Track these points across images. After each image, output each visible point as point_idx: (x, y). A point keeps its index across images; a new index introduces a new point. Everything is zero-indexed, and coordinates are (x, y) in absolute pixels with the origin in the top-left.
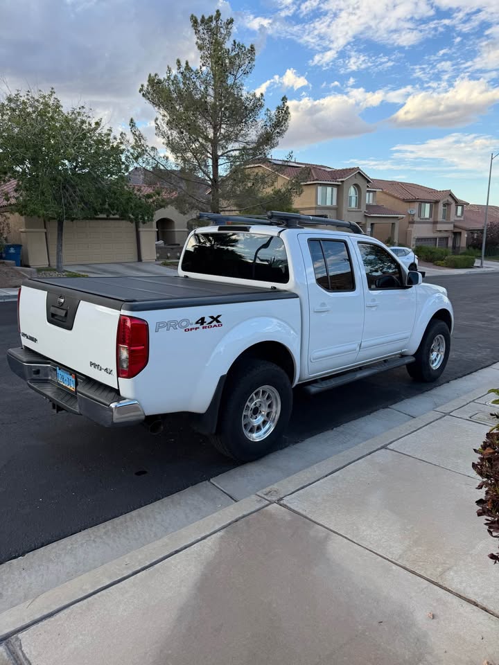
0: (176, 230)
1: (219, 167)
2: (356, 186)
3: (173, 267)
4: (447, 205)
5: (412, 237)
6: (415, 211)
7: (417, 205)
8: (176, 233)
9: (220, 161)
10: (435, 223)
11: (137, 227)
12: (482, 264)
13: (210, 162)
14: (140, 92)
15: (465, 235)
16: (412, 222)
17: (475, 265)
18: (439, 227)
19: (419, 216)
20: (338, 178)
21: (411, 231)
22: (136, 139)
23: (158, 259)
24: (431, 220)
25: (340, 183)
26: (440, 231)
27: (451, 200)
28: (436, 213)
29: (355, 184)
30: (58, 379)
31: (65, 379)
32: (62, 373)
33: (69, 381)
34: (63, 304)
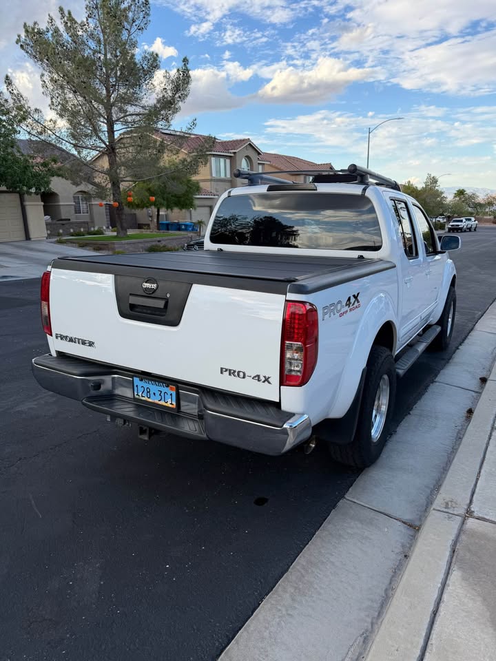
0: (61, 203)
1: (115, 133)
2: (248, 157)
3: (70, 244)
7: (302, 177)
8: (61, 207)
9: (116, 127)
11: (22, 200)
13: (104, 127)
14: (17, 43)
20: (230, 150)
22: (15, 100)
23: (49, 236)
25: (232, 155)
29: (246, 156)
30: (136, 393)
31: (152, 393)
32: (145, 384)
33: (162, 394)
34: (154, 291)
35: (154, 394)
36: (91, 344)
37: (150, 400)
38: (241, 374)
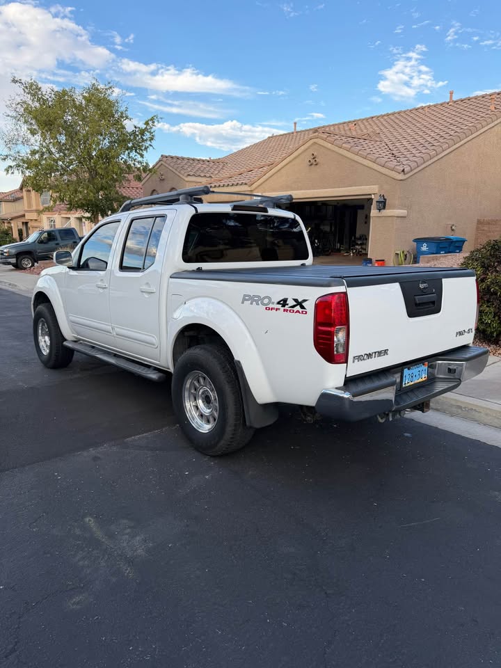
30: (404, 383)
33: (420, 373)
34: (427, 289)
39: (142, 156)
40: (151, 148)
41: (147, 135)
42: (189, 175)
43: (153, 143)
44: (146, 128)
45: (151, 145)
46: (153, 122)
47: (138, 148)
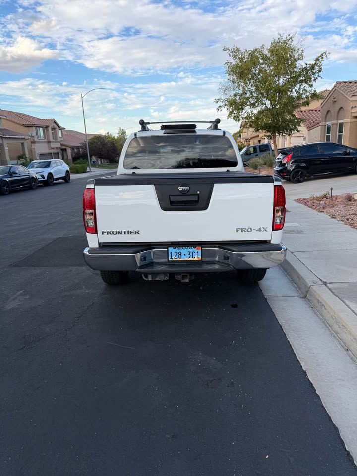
4: (53, 129)
5: (36, 153)
6: (34, 134)
7: (34, 129)
10: (49, 142)
12: (90, 169)
15: (69, 151)
16: (34, 142)
17: (88, 170)
18: (53, 145)
19: (38, 138)
21: (34, 149)
24: (46, 140)
26: (53, 148)
27: (56, 126)
28: (48, 135)
30: (169, 258)
31: (183, 255)
32: (177, 250)
33: (191, 254)
34: (188, 191)
35: (185, 255)
36: (137, 232)
37: (181, 259)
38: (250, 230)
39: (311, 86)
40: (319, 78)
41: (317, 68)
42: (354, 95)
43: (321, 74)
44: (316, 63)
45: (319, 76)
46: (322, 58)
47: (307, 80)
